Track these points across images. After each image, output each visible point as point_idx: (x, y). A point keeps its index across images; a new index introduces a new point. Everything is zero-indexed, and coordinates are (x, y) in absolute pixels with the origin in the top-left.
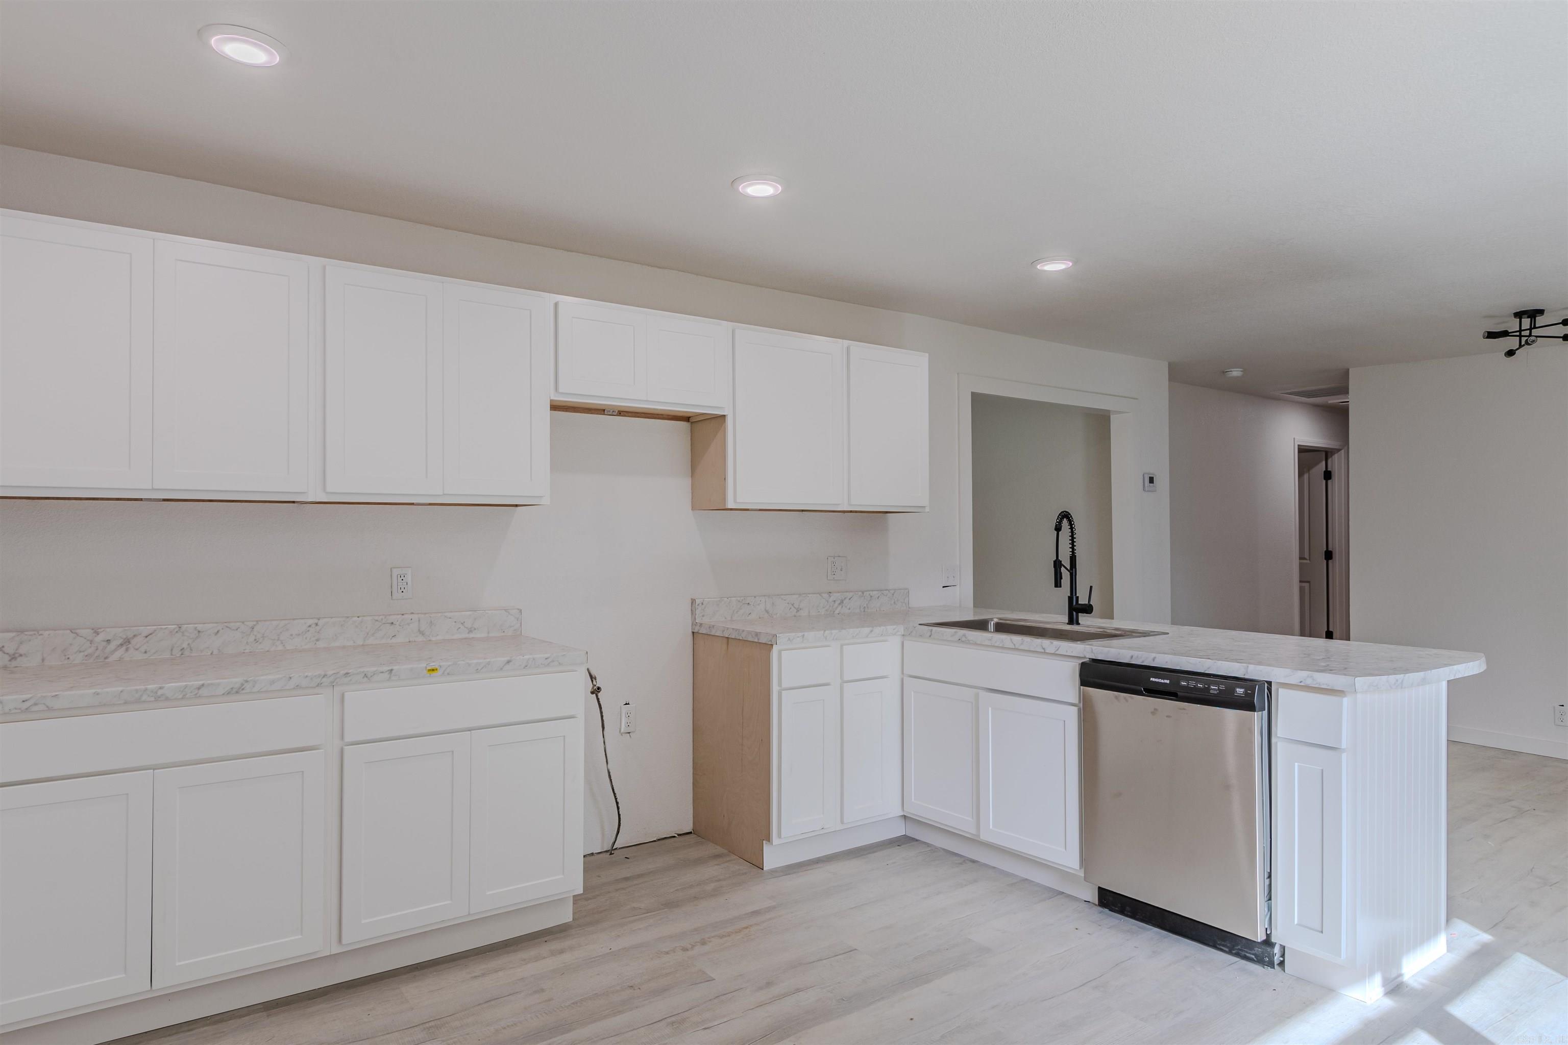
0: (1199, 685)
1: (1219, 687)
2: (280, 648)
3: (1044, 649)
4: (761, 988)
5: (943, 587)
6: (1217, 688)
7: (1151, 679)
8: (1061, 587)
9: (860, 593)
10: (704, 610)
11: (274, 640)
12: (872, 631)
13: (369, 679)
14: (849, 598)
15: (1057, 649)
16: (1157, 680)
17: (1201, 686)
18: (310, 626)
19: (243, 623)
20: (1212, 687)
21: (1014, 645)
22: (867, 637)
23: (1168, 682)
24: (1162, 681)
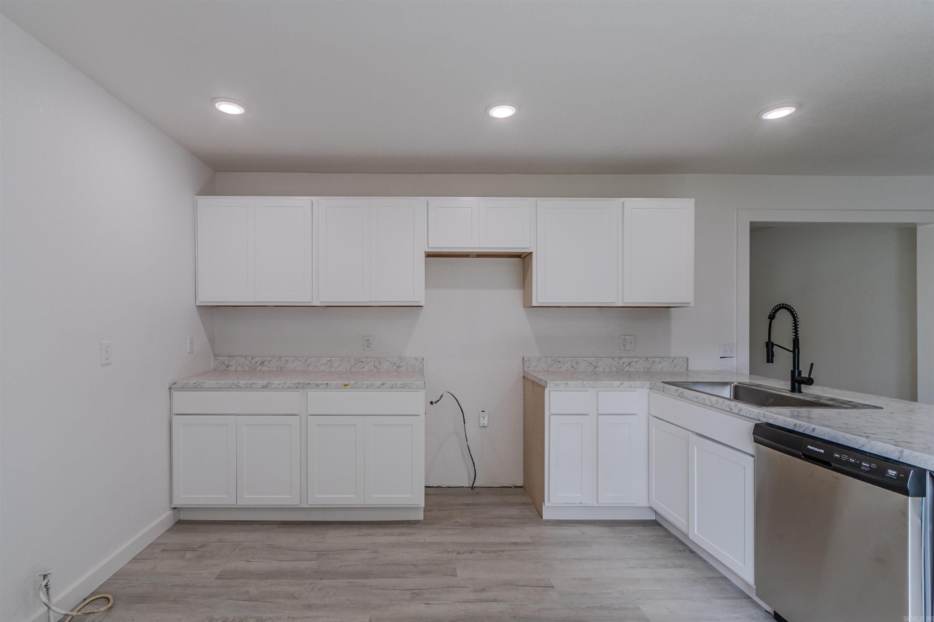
0: (851, 460)
1: (870, 465)
2: (317, 370)
3: (731, 409)
4: (476, 591)
5: (721, 358)
6: (868, 465)
7: (808, 446)
8: (772, 362)
9: (645, 359)
10: (529, 364)
11: (314, 366)
12: (622, 384)
13: (318, 387)
14: (635, 361)
15: (739, 410)
16: (813, 448)
17: (853, 461)
18: (328, 361)
19: (303, 358)
20: (864, 464)
21: (712, 404)
22: (618, 387)
23: (823, 451)
24: (818, 450)
